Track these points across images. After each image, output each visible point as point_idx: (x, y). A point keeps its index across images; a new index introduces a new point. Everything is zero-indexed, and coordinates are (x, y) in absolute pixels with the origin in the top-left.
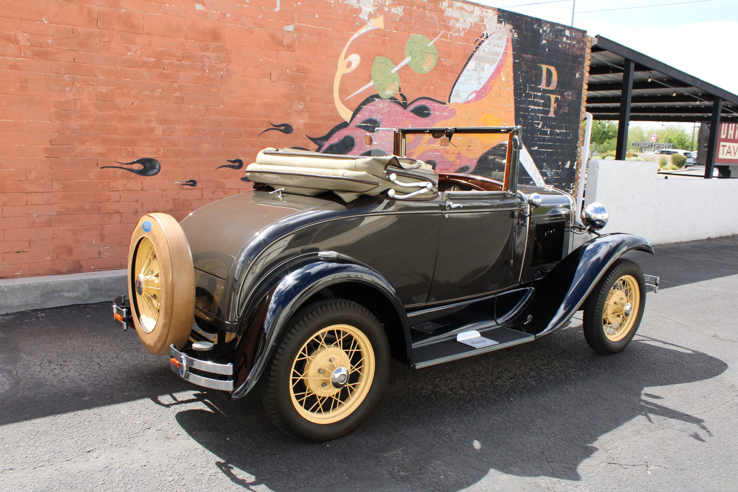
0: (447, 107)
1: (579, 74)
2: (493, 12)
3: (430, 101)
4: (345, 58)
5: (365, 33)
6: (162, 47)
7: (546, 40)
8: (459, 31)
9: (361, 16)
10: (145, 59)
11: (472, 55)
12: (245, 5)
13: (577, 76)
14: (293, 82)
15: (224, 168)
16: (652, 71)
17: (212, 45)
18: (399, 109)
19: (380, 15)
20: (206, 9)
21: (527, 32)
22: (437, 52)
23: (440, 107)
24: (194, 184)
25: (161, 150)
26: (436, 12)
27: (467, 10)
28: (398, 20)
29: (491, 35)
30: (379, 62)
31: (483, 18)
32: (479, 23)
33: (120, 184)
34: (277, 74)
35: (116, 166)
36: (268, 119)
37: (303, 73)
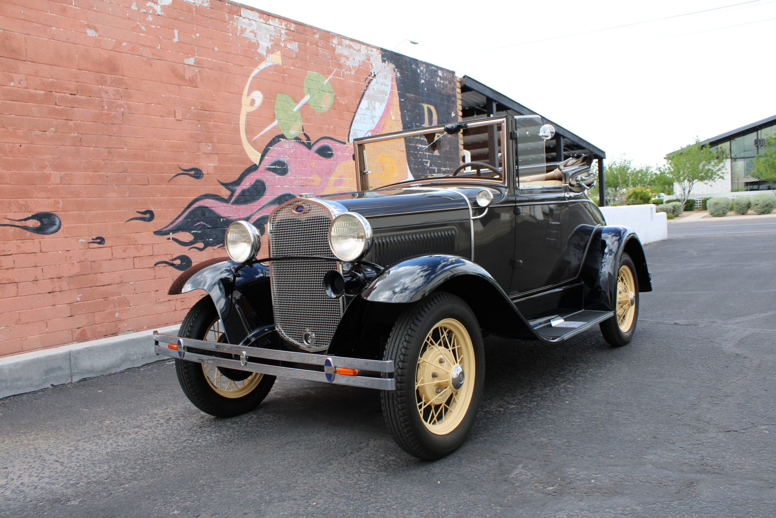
0: (347, 147)
1: (454, 113)
2: (377, 51)
3: (332, 141)
4: (248, 95)
5: (264, 69)
6: (52, 78)
7: (424, 79)
8: (349, 69)
9: (259, 51)
10: (32, 91)
11: (364, 94)
12: (141, 33)
13: (453, 115)
14: (199, 121)
15: (134, 222)
16: (508, 111)
17: (109, 77)
18: (305, 149)
19: (277, 51)
20: (98, 36)
21: (408, 72)
22: (333, 91)
23: (341, 146)
24: (102, 241)
25: (60, 202)
26: (327, 49)
27: (355, 48)
28: (294, 56)
29: (378, 73)
30: (281, 100)
31: (369, 56)
32: (366, 61)
33: (12, 246)
34: (182, 111)
35: (6, 223)
36: (177, 163)
37: (208, 111)
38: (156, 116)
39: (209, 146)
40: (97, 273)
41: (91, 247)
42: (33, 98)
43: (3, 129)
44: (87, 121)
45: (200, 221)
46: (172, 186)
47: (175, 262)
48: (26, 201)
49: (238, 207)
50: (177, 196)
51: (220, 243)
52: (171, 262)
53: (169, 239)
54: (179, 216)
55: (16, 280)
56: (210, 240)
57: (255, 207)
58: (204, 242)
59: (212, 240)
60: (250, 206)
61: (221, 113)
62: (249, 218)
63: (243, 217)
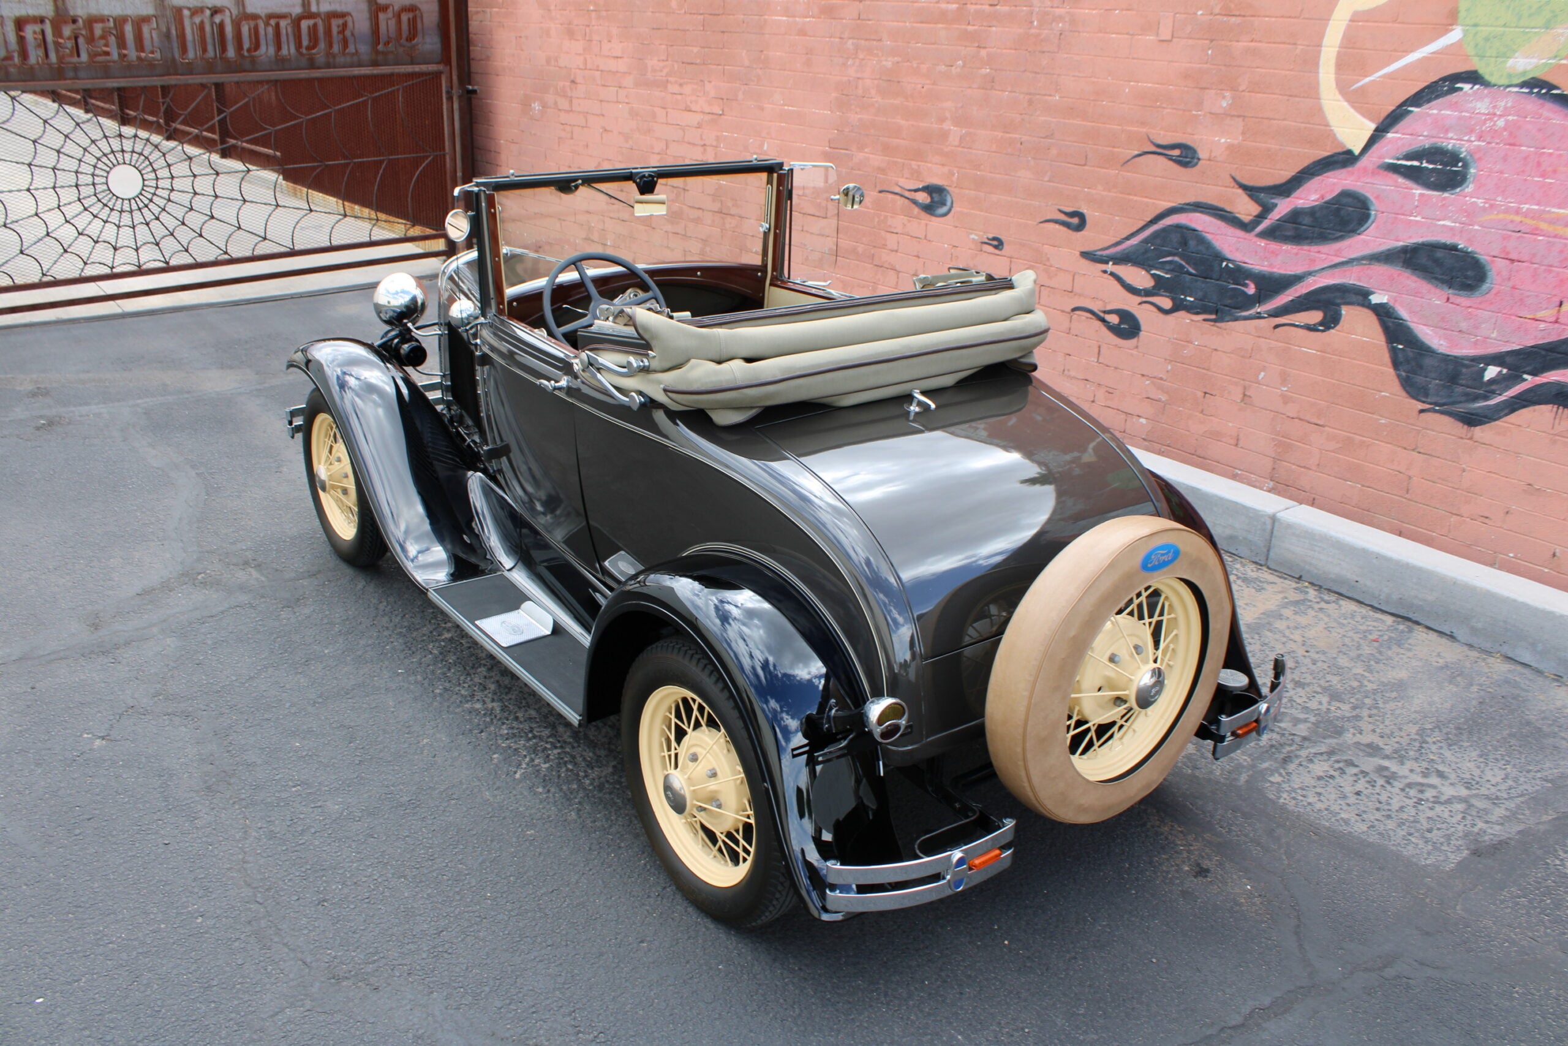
14: (1212, 40)
15: (1052, 226)
24: (999, 244)
25: (955, 174)
33: (898, 222)
34: (1174, 22)
35: (896, 191)
36: (1144, 130)
37: (1239, 16)
38: (1120, 33)
39: (1224, 97)
41: (984, 250)
42: (942, 17)
43: (908, 64)
44: (1006, 49)
45: (1174, 255)
46: (1129, 174)
47: (1108, 318)
48: (919, 166)
49: (1274, 246)
50: (1135, 195)
51: (1210, 313)
52: (1102, 315)
53: (1105, 272)
54: (1133, 235)
55: (897, 267)
56: (1188, 298)
57: (1324, 256)
58: (1173, 299)
59: (1192, 299)
60: (1309, 251)
61: (1273, 19)
62: (1297, 279)
63: (1282, 272)
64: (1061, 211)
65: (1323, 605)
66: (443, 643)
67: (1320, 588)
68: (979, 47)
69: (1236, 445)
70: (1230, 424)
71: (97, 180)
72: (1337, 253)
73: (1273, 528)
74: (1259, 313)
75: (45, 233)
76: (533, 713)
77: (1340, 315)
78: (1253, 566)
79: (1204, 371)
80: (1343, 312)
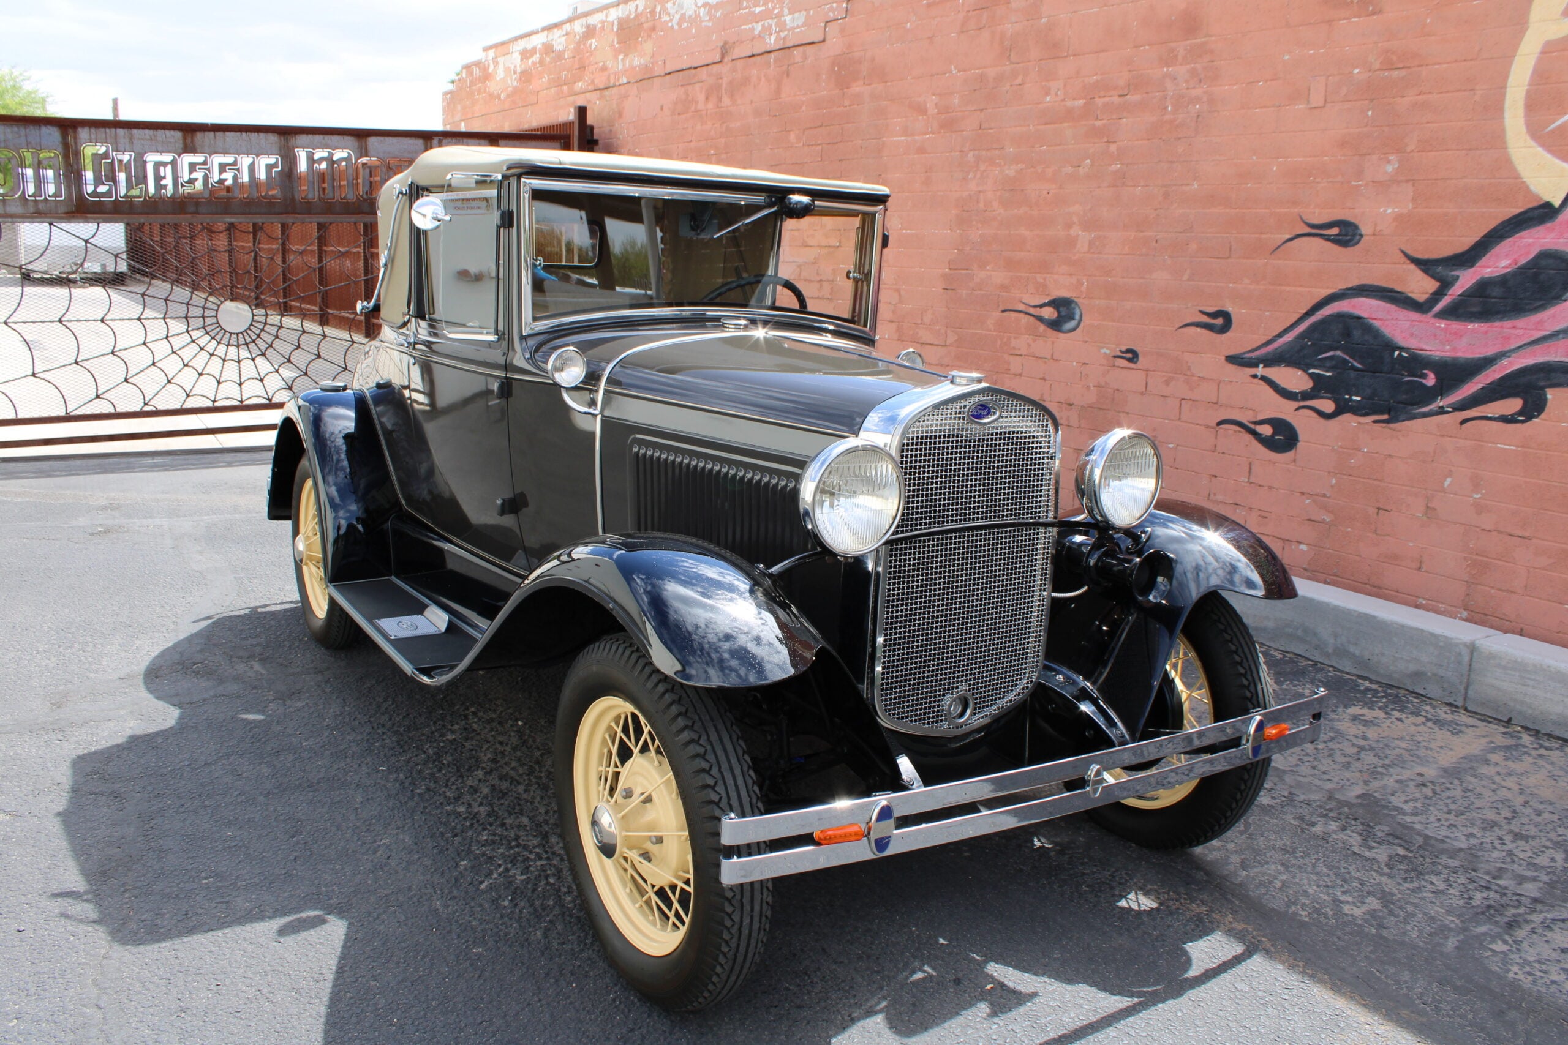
6: (1096, 74)
10: (1069, 103)
15: (1193, 329)
17: (1182, 47)
24: (1133, 358)
25: (1084, 283)
33: (1021, 343)
34: (1326, 85)
35: (1020, 309)
36: (1296, 210)
37: (1403, 68)
38: (1265, 107)
39: (1389, 162)
40: (1119, 412)
41: (1117, 364)
42: (1069, 115)
43: (1032, 169)
44: (1137, 140)
45: (1335, 349)
46: (1279, 262)
47: (1261, 429)
48: (1045, 279)
49: (1456, 326)
50: (1288, 285)
51: (1382, 413)
52: (1252, 426)
53: (1255, 376)
54: (1286, 331)
56: (1354, 398)
57: (1521, 332)
58: (1336, 401)
59: (1359, 399)
60: (1502, 327)
61: (1445, 66)
62: (1487, 362)
63: (1469, 356)
64: (1202, 312)
65: (1542, 751)
66: (442, 744)
67: (1536, 733)
68: (1108, 142)
69: (1419, 569)
70: (1411, 544)
71: (208, 313)
72: (1539, 325)
73: (1471, 659)
74: (1442, 407)
75: (151, 362)
76: (525, 820)
77: (1546, 400)
78: (1446, 708)
79: (1376, 483)
80: (1549, 396)
